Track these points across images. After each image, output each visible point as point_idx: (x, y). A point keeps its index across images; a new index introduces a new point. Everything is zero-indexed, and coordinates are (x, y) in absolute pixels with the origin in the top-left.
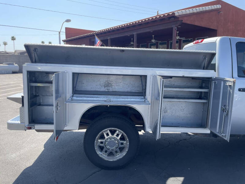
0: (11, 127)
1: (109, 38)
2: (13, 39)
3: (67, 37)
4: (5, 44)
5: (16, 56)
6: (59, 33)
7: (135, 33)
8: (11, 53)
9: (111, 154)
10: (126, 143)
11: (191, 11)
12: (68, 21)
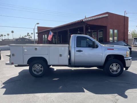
0: (7, 64)
1: (57, 31)
2: (12, 32)
3: (38, 31)
4: (8, 35)
5: (13, 41)
6: (34, 29)
7: (68, 29)
8: (11, 40)
9: (37, 73)
10: (42, 69)
11: (91, 19)
12: (38, 24)
